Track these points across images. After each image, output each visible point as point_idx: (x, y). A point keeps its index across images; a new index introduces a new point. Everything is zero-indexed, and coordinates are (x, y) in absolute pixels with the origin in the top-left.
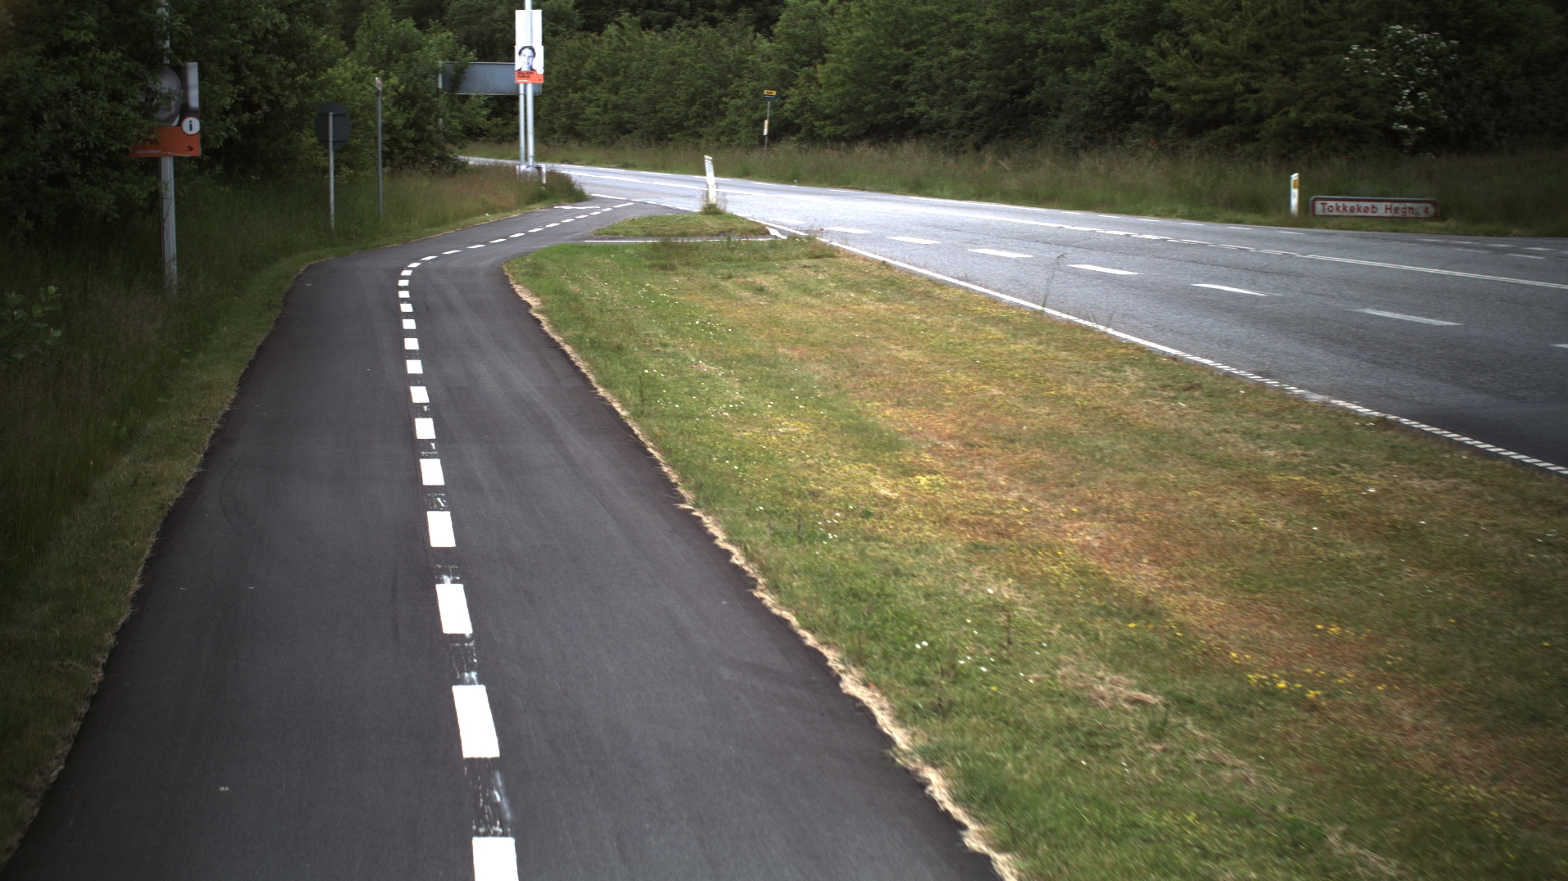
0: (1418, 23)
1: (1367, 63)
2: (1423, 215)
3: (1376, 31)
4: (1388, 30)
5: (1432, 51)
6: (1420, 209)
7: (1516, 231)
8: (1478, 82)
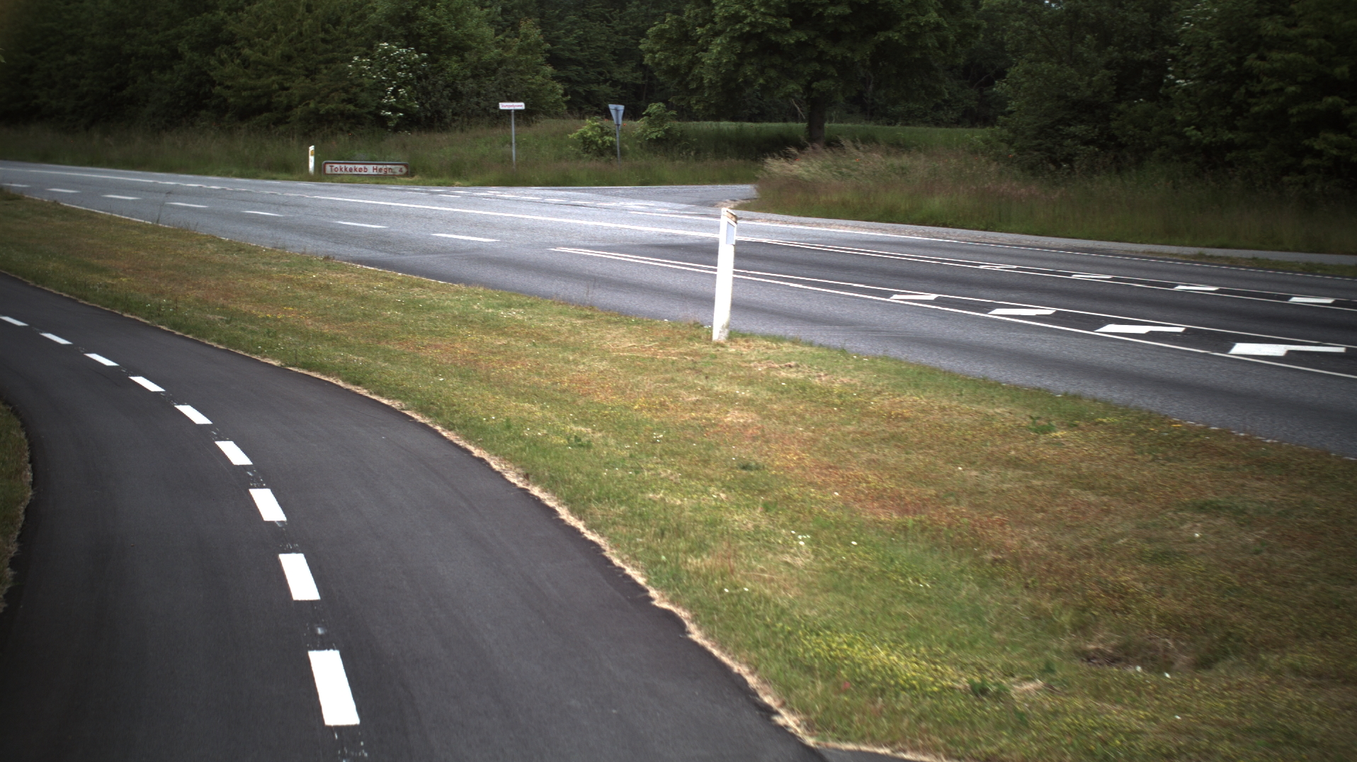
0: (400, 41)
1: (364, 69)
2: (398, 173)
3: (371, 47)
4: (378, 46)
5: (409, 61)
6: (396, 169)
7: (457, 183)
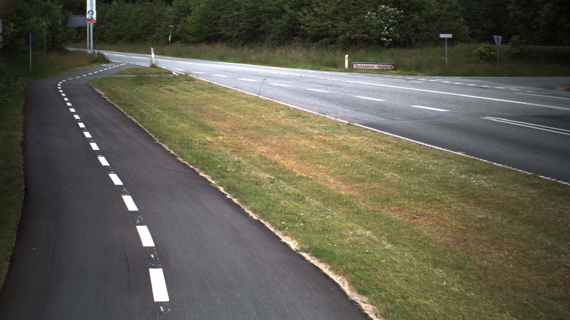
0: (390, 5)
1: (373, 18)
2: (389, 69)
3: (376, 8)
4: (380, 7)
5: (395, 14)
6: (389, 66)
7: (419, 74)
8: (410, 25)
